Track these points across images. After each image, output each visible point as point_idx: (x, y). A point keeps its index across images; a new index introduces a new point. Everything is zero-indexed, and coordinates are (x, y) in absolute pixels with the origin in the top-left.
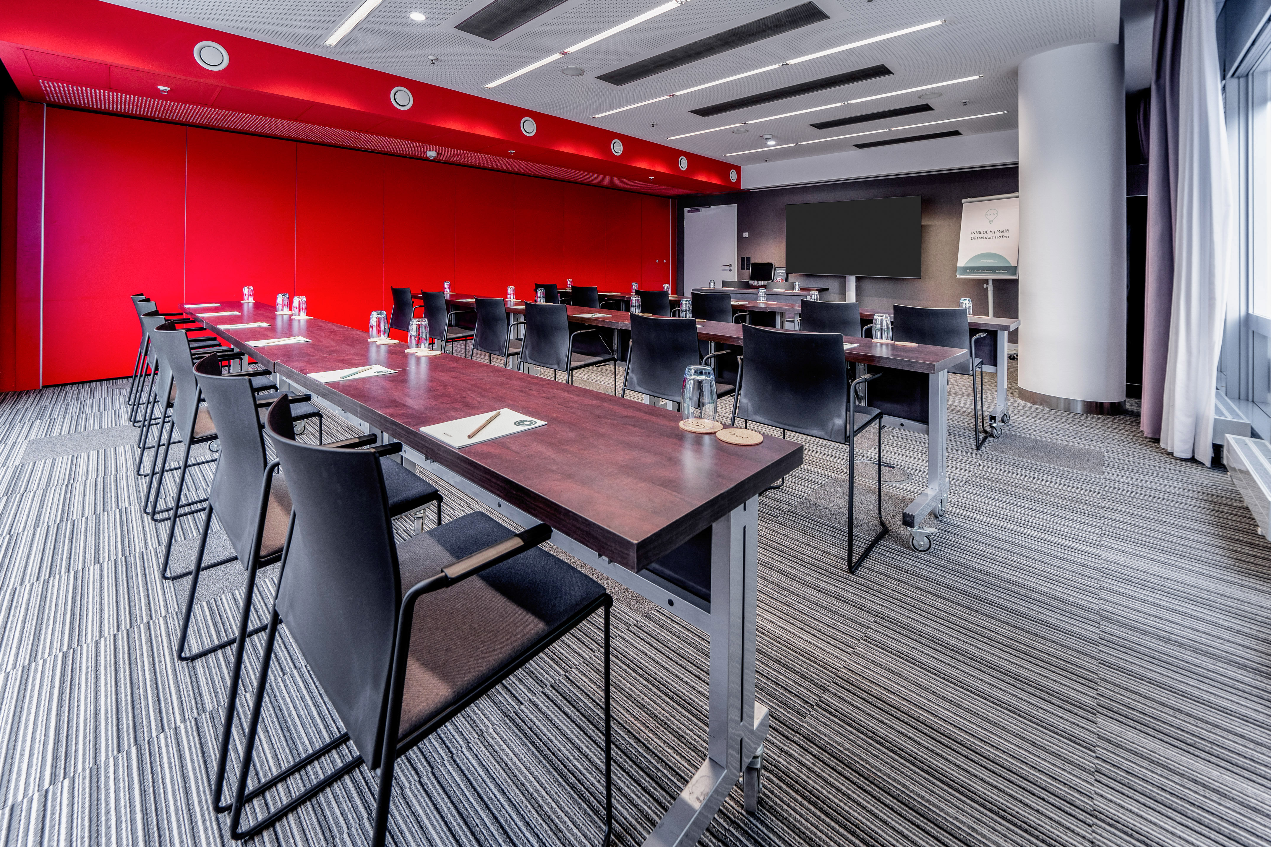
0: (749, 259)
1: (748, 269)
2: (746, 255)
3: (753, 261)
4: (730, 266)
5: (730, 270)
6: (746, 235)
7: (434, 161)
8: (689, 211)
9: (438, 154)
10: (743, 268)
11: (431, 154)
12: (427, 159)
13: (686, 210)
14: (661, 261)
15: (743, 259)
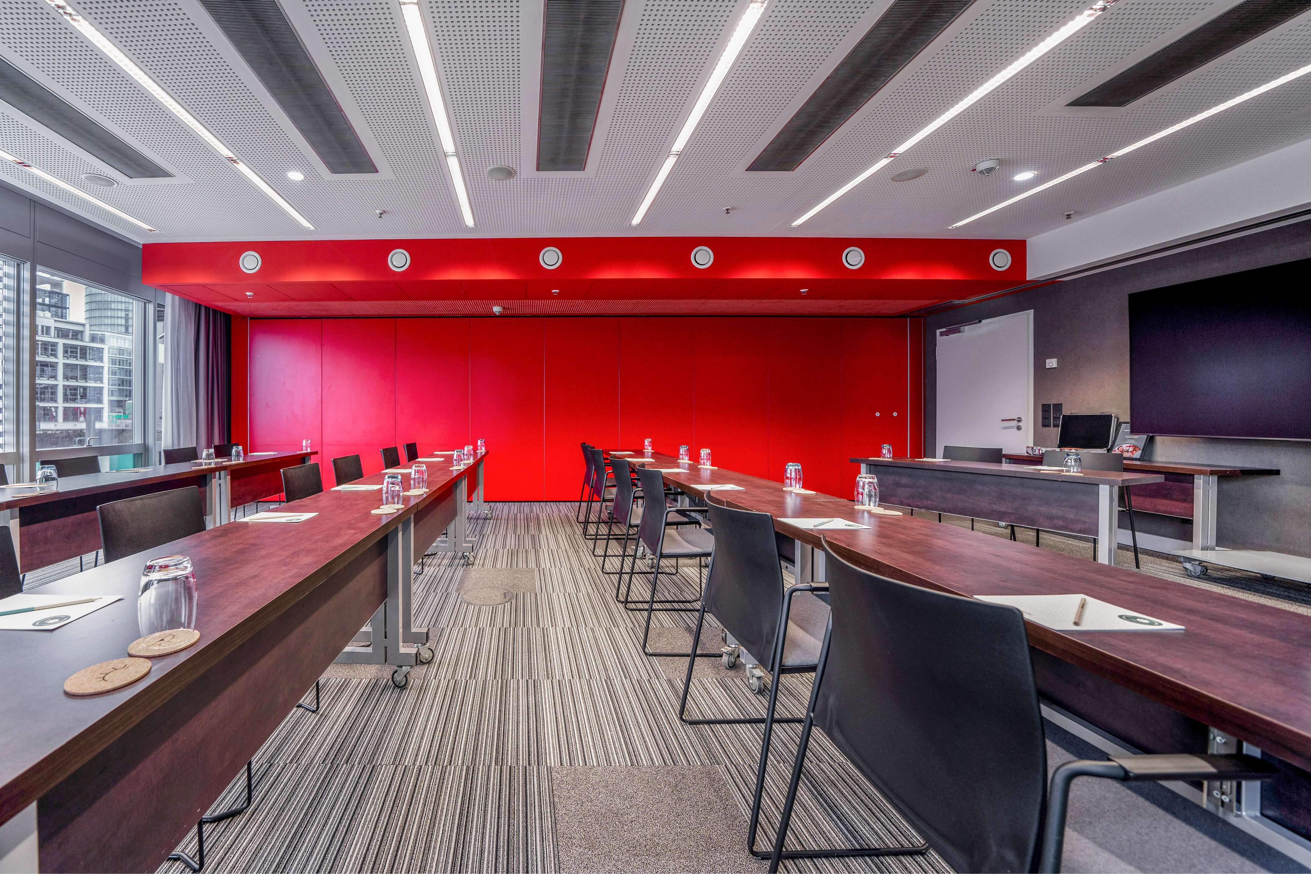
0: (1058, 407)
1: (1056, 426)
2: (1053, 400)
3: (1066, 411)
4: (1019, 420)
5: (1019, 428)
6: (1052, 363)
7: (501, 316)
8: (942, 334)
9: (504, 308)
10: (1046, 425)
11: (497, 309)
12: (495, 316)
13: (938, 331)
14: (886, 414)
15: (1046, 408)
